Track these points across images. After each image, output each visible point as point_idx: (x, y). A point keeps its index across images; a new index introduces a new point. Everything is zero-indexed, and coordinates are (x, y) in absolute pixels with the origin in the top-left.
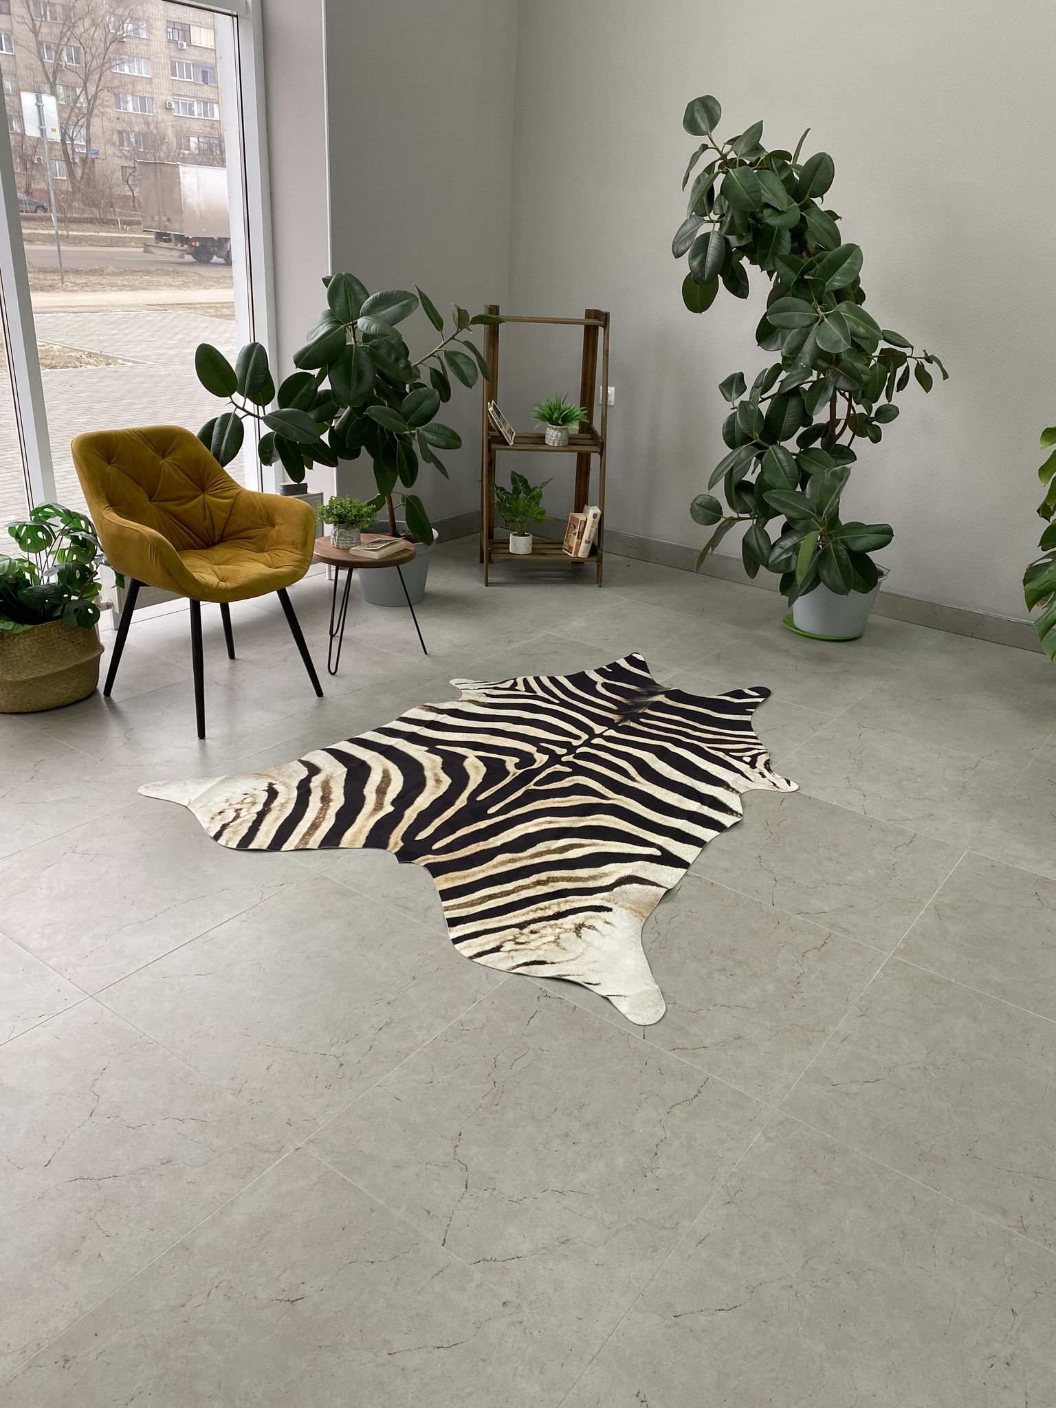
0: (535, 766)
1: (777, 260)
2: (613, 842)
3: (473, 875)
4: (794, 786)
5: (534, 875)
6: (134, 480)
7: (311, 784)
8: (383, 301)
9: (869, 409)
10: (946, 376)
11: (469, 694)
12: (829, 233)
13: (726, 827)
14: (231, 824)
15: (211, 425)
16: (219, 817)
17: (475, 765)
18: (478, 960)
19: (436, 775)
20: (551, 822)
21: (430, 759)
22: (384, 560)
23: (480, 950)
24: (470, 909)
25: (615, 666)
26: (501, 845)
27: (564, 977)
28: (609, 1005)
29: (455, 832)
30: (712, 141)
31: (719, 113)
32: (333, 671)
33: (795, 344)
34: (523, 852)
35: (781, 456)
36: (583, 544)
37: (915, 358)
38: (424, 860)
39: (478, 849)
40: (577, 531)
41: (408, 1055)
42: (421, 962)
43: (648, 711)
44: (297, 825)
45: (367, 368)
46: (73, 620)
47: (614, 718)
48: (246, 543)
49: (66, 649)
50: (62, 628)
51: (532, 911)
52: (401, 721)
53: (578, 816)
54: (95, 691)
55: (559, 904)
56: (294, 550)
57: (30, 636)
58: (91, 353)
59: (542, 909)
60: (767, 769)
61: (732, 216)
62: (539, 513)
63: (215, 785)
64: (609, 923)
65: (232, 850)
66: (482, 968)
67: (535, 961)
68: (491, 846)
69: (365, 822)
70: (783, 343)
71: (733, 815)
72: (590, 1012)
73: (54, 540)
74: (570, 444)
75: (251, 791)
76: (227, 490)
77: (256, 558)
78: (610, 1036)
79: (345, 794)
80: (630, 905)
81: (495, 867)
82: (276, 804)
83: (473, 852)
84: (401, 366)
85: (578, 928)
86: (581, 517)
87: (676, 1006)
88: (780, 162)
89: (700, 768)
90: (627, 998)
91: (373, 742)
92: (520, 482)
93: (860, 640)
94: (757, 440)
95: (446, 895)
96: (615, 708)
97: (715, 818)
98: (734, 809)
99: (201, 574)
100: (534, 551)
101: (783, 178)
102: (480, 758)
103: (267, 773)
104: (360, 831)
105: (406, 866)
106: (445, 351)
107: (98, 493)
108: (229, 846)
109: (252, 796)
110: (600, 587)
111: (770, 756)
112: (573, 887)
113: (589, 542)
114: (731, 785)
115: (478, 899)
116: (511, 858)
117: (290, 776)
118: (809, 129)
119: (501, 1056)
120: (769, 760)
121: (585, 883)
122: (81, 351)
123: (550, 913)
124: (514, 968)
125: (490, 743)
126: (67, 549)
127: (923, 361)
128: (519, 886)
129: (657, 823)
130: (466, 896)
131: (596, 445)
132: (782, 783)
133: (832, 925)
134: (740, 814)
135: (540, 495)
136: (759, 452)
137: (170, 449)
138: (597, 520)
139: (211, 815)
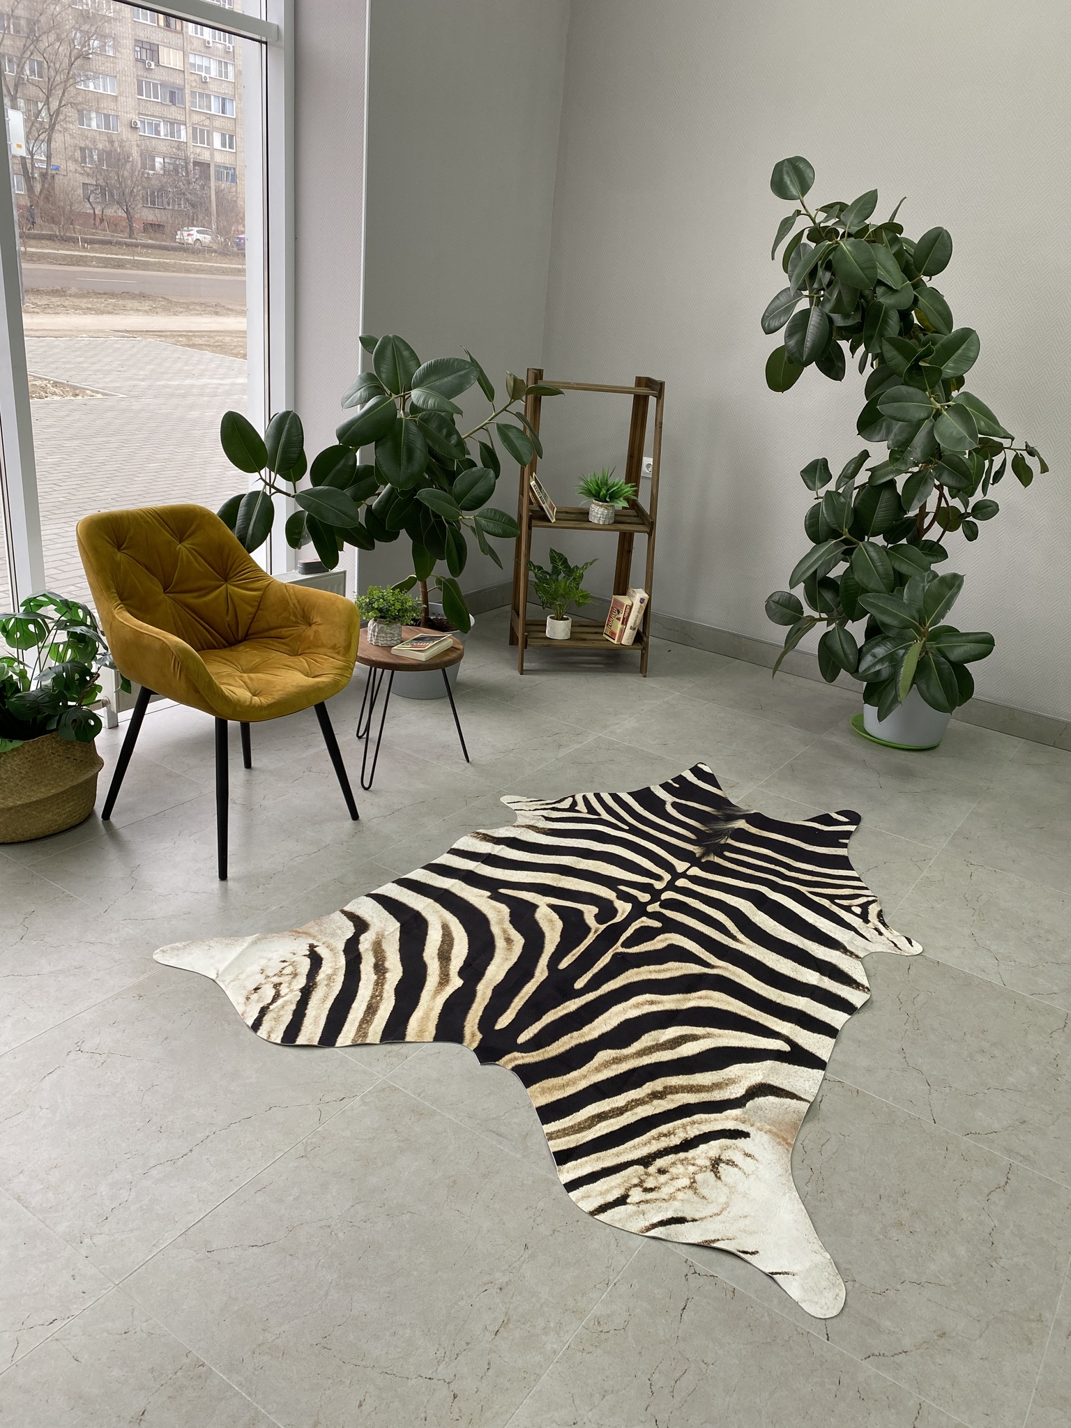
0: (618, 919)
1: (884, 342)
2: (730, 1031)
3: (574, 1083)
4: (917, 948)
5: (648, 1084)
6: (147, 568)
7: (359, 946)
8: (438, 369)
9: (966, 505)
10: (1044, 469)
11: (525, 817)
12: (940, 315)
13: (856, 1008)
14: (271, 1007)
15: (235, 502)
16: (255, 997)
17: (548, 918)
18: (601, 1217)
19: (505, 931)
20: (652, 1003)
21: (494, 908)
22: (432, 662)
23: (600, 1201)
24: (578, 1135)
25: (680, 779)
26: (600, 1036)
27: (715, 1245)
28: (776, 1286)
29: (541, 1018)
30: (804, 207)
31: (811, 176)
32: (366, 785)
33: (905, 435)
34: (627, 1047)
35: (873, 554)
36: (628, 631)
37: (1015, 450)
38: (511, 1060)
39: (574, 1043)
40: (621, 616)
41: (539, 1376)
42: (532, 1220)
43: (730, 841)
44: (349, 1007)
45: (419, 444)
46: (71, 733)
47: (695, 851)
48: (278, 645)
49: (60, 767)
50: (57, 742)
51: (654, 1138)
52: (451, 853)
53: (683, 993)
54: (91, 814)
55: (684, 1126)
56: (336, 656)
57: (19, 754)
58: (57, 382)
59: (665, 1135)
60: (882, 923)
61: (840, 293)
62: (581, 596)
63: (246, 948)
64: (749, 1156)
65: (277, 1046)
66: (608, 1230)
67: (673, 1218)
68: (588, 1038)
69: (431, 1004)
70: (888, 432)
71: (860, 990)
72: (754, 1297)
73: (47, 634)
74: (616, 522)
75: (288, 957)
76: (254, 581)
77: (292, 664)
78: (786, 1338)
79: (402, 960)
80: (769, 1127)
81: (598, 1070)
82: (321, 976)
83: (567, 1047)
84: (453, 442)
85: (716, 1163)
86: (625, 600)
87: (857, 1285)
88: (891, 235)
89: (807, 922)
90: (795, 1277)
91: (425, 884)
92: (558, 559)
93: (937, 749)
94: (846, 536)
95: (549, 1113)
96: (693, 837)
97: (842, 996)
98: (858, 981)
99: (231, 688)
100: (574, 636)
101: (893, 252)
102: (552, 907)
103: (305, 930)
104: (426, 1017)
105: (489, 1069)
106: (497, 424)
107: (108, 588)
108: (272, 1041)
109: (292, 964)
110: (645, 677)
111: (880, 904)
112: (697, 1101)
113: (634, 629)
114: (848, 948)
115: (586, 1121)
116: (615, 1056)
117: (333, 935)
118: (905, 198)
119: (656, 1376)
120: (881, 911)
121: (710, 1094)
122: (46, 380)
123: (675, 1141)
124: (648, 1229)
125: (560, 885)
126: (62, 643)
127: (1025, 454)
128: (632, 1101)
129: (775, 1002)
130: (571, 1117)
131: (643, 524)
132: (902, 942)
133: (1009, 1151)
134: (867, 988)
135: (581, 576)
136: (846, 547)
137: (188, 533)
138: (644, 605)
139: (245, 993)
